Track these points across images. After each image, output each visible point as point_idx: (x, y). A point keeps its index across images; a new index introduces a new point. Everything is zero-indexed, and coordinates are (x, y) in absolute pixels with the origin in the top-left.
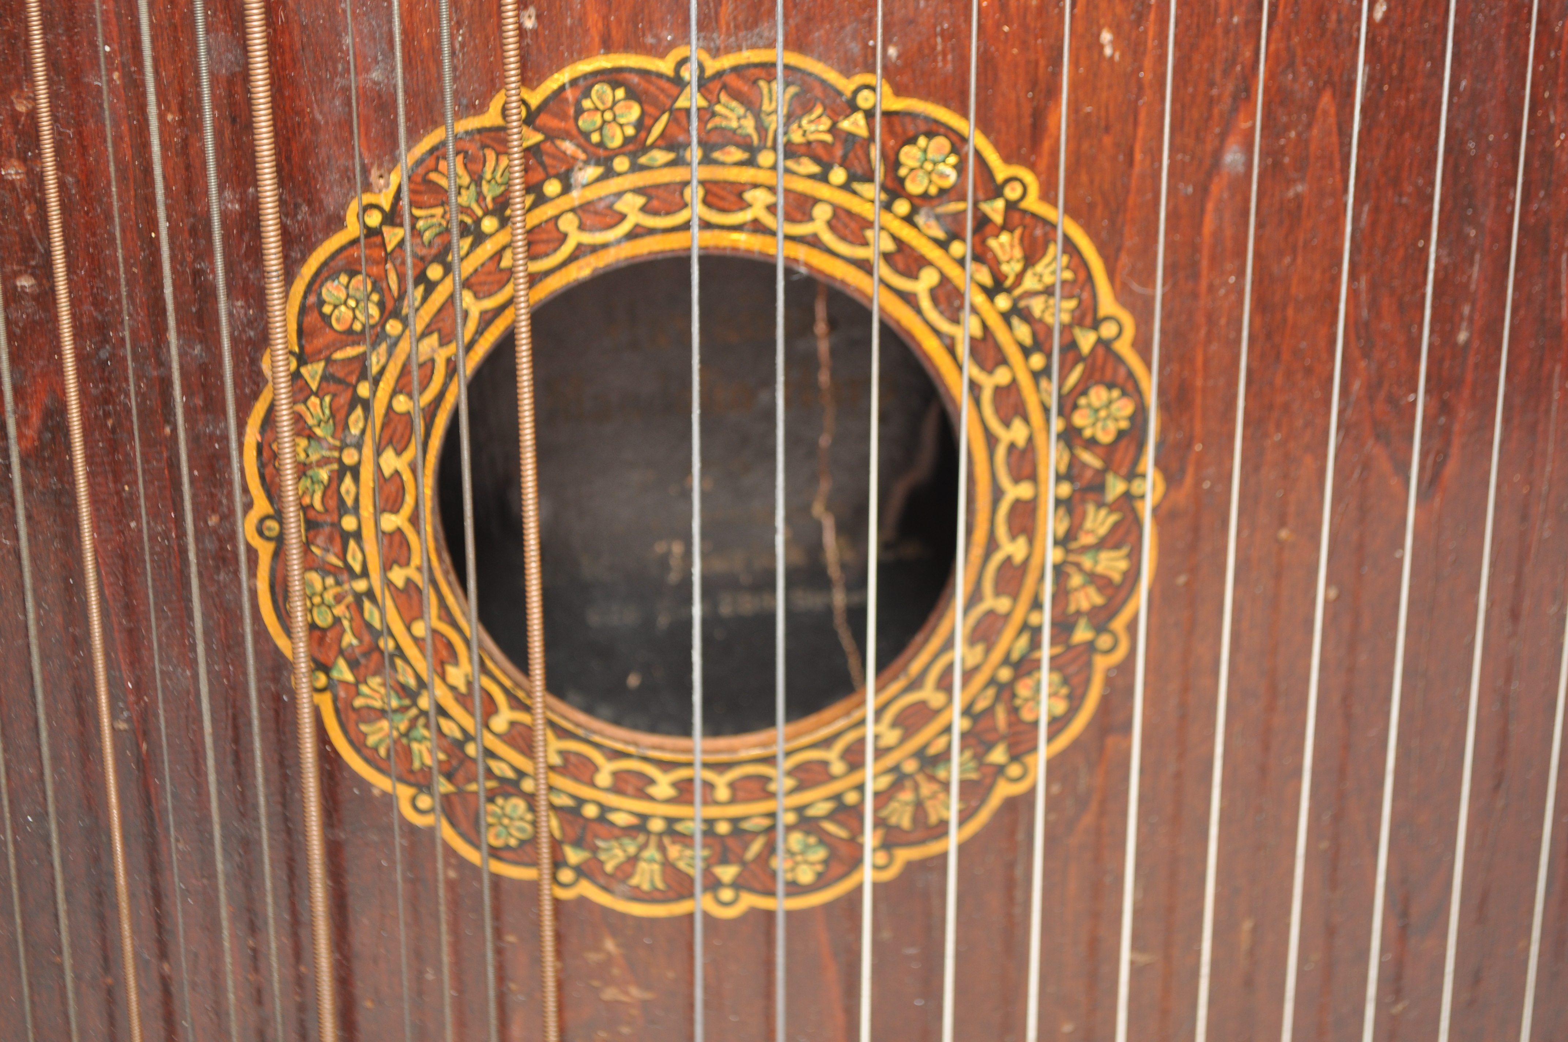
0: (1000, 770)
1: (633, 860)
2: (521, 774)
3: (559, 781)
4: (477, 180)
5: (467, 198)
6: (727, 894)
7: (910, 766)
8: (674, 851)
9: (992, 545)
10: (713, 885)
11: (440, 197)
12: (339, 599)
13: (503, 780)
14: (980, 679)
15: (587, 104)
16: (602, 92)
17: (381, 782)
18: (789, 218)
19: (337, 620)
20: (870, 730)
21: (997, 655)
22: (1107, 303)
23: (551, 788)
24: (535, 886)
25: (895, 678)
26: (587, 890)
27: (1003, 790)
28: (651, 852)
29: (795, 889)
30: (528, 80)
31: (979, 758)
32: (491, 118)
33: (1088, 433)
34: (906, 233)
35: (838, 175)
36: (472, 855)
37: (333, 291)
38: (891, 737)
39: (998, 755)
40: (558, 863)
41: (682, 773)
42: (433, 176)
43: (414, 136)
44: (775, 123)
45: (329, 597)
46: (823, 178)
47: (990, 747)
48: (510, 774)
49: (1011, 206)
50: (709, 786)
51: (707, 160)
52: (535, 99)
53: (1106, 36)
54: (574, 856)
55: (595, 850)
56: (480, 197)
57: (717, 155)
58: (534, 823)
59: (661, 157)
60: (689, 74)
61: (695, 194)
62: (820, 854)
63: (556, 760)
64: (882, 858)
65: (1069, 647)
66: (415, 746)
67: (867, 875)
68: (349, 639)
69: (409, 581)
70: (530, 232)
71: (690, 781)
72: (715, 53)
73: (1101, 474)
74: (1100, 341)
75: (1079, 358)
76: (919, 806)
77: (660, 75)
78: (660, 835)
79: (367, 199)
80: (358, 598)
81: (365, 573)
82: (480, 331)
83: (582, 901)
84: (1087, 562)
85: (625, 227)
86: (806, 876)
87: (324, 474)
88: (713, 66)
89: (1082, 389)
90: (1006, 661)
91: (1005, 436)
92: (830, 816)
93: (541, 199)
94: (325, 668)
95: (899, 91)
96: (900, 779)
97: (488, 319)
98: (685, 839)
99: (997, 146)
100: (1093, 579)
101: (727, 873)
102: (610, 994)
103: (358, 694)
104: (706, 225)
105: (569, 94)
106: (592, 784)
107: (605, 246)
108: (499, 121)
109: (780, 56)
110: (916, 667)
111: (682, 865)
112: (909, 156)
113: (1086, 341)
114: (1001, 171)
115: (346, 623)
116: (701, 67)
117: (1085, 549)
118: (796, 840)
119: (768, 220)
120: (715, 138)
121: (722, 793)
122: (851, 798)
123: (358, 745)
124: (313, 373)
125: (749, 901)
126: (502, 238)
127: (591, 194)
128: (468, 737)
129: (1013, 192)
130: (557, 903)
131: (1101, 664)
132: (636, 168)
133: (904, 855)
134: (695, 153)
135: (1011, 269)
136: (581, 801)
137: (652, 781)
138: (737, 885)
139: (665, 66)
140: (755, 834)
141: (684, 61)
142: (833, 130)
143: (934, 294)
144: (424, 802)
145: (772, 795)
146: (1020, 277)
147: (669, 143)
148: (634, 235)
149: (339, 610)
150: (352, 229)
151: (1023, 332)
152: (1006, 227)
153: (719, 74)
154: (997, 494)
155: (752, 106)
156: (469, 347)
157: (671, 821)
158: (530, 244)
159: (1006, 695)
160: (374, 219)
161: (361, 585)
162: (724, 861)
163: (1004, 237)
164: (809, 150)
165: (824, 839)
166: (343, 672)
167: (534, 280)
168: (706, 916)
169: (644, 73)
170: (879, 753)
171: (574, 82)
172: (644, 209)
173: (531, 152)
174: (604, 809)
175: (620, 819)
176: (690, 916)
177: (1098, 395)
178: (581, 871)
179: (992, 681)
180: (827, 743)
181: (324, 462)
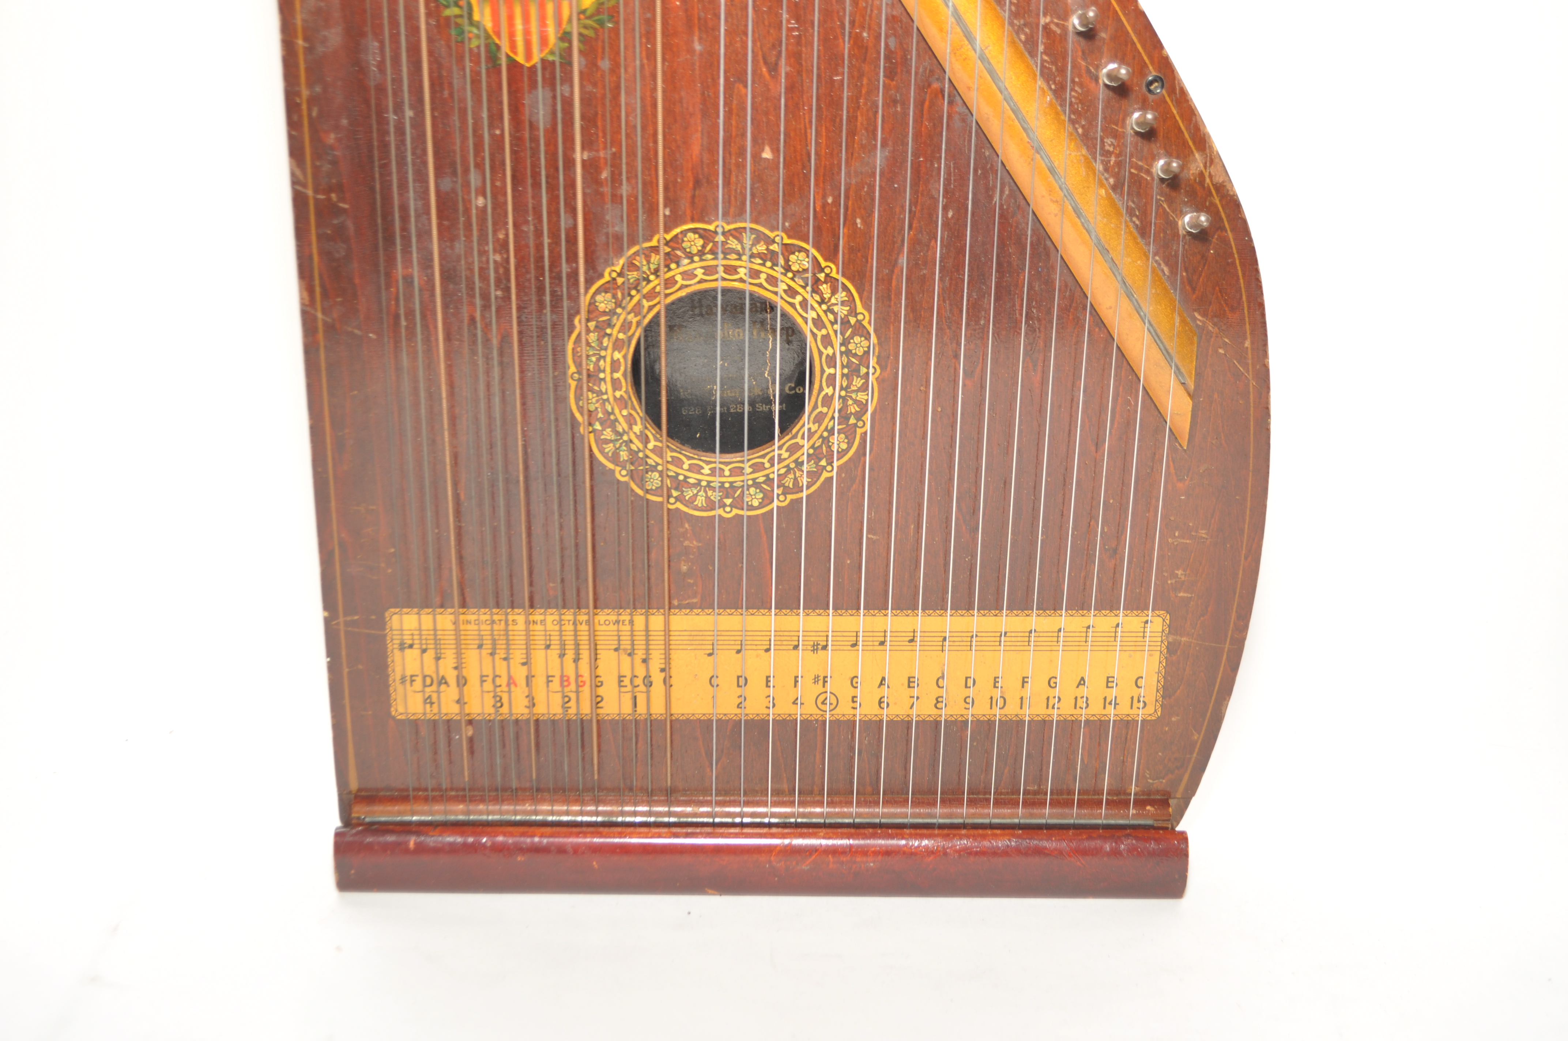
0: (824, 468)
1: (696, 495)
2: (658, 464)
3: (670, 467)
4: (649, 262)
5: (645, 269)
6: (728, 509)
7: (792, 466)
8: (710, 493)
9: (821, 389)
10: (723, 506)
11: (637, 268)
12: (597, 401)
13: (651, 466)
14: (817, 436)
15: (685, 239)
16: (690, 235)
17: (610, 466)
18: (751, 277)
19: (596, 408)
20: (776, 452)
21: (823, 427)
22: (860, 308)
23: (668, 469)
24: (662, 503)
25: (788, 434)
26: (679, 505)
27: (825, 475)
28: (702, 493)
29: (751, 508)
30: (667, 230)
31: (817, 463)
32: (654, 243)
33: (854, 351)
34: (792, 283)
35: (769, 264)
36: (640, 492)
37: (599, 298)
38: (785, 455)
39: (823, 463)
40: (669, 496)
41: (713, 465)
42: (634, 262)
43: (629, 248)
44: (747, 247)
45: (594, 400)
46: (763, 265)
47: (820, 460)
48: (654, 464)
49: (827, 275)
50: (722, 470)
51: (725, 258)
52: (668, 237)
53: (858, 221)
54: (675, 493)
55: (682, 492)
56: (649, 269)
57: (728, 257)
58: (662, 481)
59: (710, 256)
60: (720, 230)
61: (721, 269)
62: (761, 495)
63: (670, 459)
64: (782, 498)
65: (848, 425)
66: (621, 453)
67: (776, 503)
68: (600, 415)
69: (621, 396)
70: (666, 280)
71: (715, 468)
72: (728, 223)
73: (859, 365)
74: (857, 320)
75: (851, 326)
76: (795, 479)
77: (710, 230)
78: (705, 487)
79: (613, 268)
80: (604, 401)
81: (606, 393)
82: (648, 312)
83: (677, 509)
84: (854, 396)
85: (697, 279)
86: (756, 503)
87: (594, 359)
88: (728, 228)
89: (851, 337)
90: (826, 429)
91: (825, 352)
92: (764, 482)
93: (670, 269)
94: (590, 424)
95: (789, 237)
96: (789, 470)
97: (651, 308)
98: (713, 489)
99: (822, 255)
100: (856, 402)
101: (728, 501)
102: (686, 543)
103: (603, 434)
104: (724, 279)
105: (680, 236)
106: (682, 468)
107: (690, 285)
108: (656, 244)
109: (748, 225)
110: (794, 431)
111: (712, 498)
112: (793, 258)
113: (853, 320)
114: (823, 264)
115: (599, 410)
116: (723, 227)
117: (854, 391)
118: (752, 490)
119: (745, 278)
120: (728, 251)
121: (727, 473)
122: (771, 476)
123: (602, 451)
124: (592, 325)
125: (735, 511)
126: (656, 282)
127: (686, 268)
128: (640, 450)
129: (827, 271)
130: (669, 509)
131: (859, 431)
132: (701, 260)
133: (790, 497)
134: (721, 256)
135: (827, 296)
136: (678, 474)
137: (703, 468)
138: (731, 506)
139: (711, 227)
140: (739, 488)
141: (717, 226)
142: (767, 249)
143: (801, 303)
144: (624, 472)
145: (743, 474)
146: (830, 299)
147: (712, 252)
148: (700, 282)
149: (597, 405)
150: (607, 278)
151: (831, 317)
152: (826, 282)
153: (729, 231)
154: (823, 371)
155: (740, 241)
156: (644, 317)
157: (709, 482)
158: (666, 284)
159: (826, 442)
160: (614, 275)
161: (605, 397)
162: (727, 497)
163: (825, 286)
164: (759, 255)
165: (762, 490)
166: (598, 426)
167: (667, 295)
168: (720, 516)
169: (705, 230)
170: (781, 460)
171: (682, 232)
172: (704, 274)
173: (667, 254)
174: (686, 477)
175: (691, 481)
176: (715, 516)
177: (857, 339)
178: (677, 499)
179: (821, 436)
180: (763, 456)
181: (594, 355)
